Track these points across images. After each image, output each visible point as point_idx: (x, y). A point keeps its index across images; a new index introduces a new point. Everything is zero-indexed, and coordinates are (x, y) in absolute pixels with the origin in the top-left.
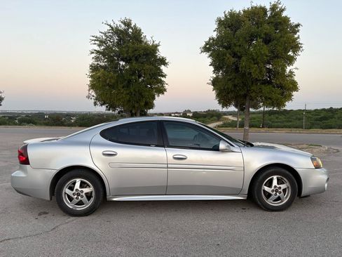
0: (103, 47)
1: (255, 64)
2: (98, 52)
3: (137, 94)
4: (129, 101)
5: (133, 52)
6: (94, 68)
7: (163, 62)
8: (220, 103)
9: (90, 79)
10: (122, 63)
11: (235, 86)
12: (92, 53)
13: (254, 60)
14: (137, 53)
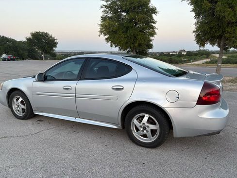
0: (109, 3)
1: (229, 8)
2: (106, 6)
3: (133, 37)
4: (127, 43)
5: (130, 4)
6: (104, 19)
7: (154, 11)
8: (198, 43)
9: (100, 27)
10: (124, 14)
11: (211, 28)
12: (102, 7)
13: (229, 4)
14: (133, 5)
